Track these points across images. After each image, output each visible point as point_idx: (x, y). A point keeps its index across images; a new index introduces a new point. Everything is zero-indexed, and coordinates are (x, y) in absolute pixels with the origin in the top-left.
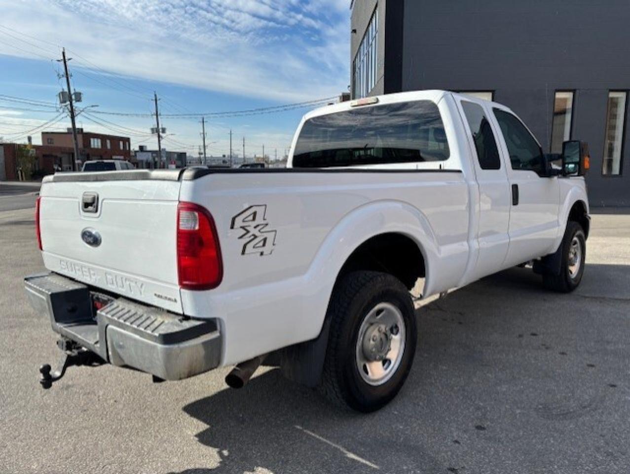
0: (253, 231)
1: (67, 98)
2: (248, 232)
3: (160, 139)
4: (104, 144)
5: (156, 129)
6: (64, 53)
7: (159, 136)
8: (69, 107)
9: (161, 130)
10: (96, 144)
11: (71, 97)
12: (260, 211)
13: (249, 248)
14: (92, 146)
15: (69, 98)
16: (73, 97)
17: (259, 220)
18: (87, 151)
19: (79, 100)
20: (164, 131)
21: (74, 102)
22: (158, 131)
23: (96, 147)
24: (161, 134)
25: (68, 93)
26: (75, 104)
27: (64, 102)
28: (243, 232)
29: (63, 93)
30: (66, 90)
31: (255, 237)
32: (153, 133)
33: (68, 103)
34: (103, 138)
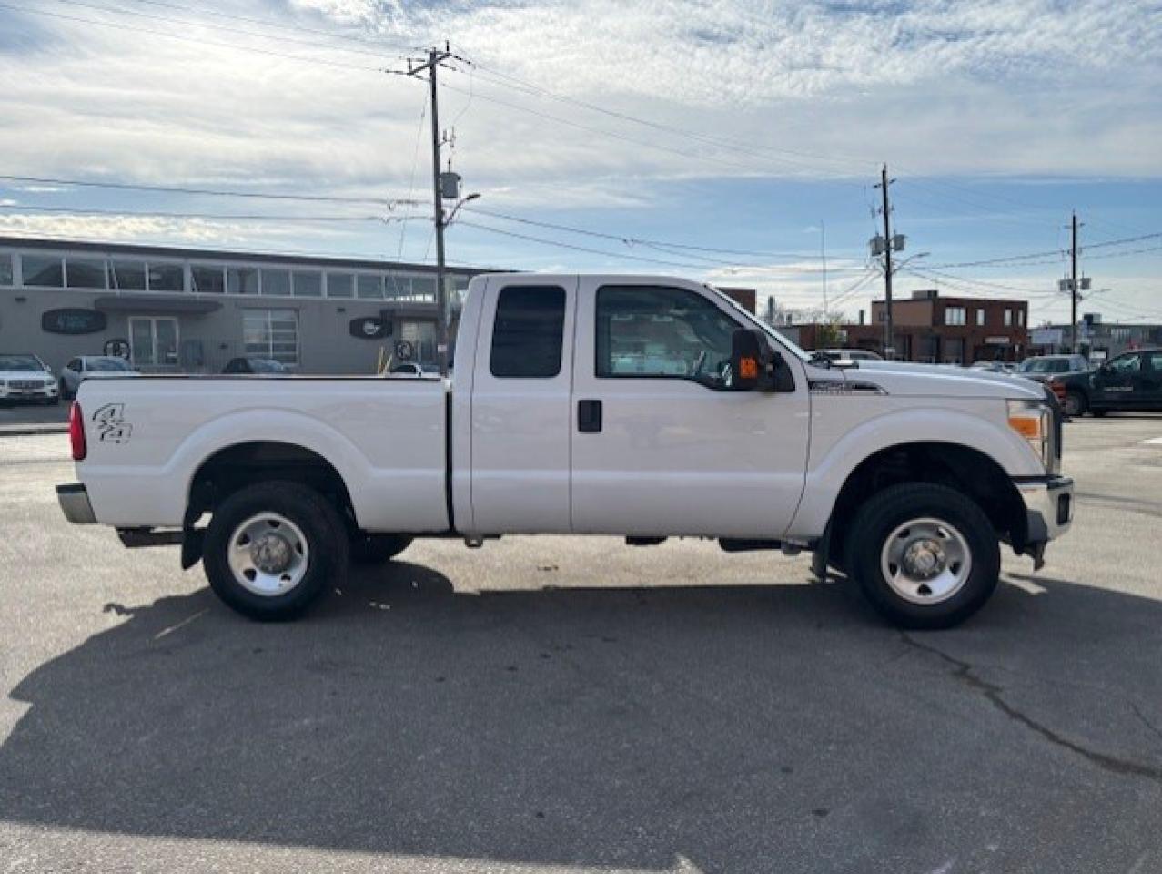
0: (110, 424)
1: (883, 246)
2: (106, 424)
3: (1077, 300)
4: (971, 316)
5: (1069, 281)
6: (884, 173)
7: (1075, 297)
8: (884, 260)
9: (1079, 284)
10: (955, 318)
11: (888, 245)
12: (118, 409)
13: (106, 436)
14: (948, 323)
15: (886, 246)
16: (892, 244)
17: (117, 415)
18: (937, 331)
19: (900, 247)
20: (1086, 284)
21: (892, 251)
22: (1073, 287)
23: (955, 323)
24: (1079, 291)
25: (884, 238)
26: (894, 255)
27: (876, 252)
28: (101, 423)
29: (876, 240)
30: (882, 234)
31: (112, 428)
32: (1062, 289)
33: (884, 253)
34: (970, 306)
